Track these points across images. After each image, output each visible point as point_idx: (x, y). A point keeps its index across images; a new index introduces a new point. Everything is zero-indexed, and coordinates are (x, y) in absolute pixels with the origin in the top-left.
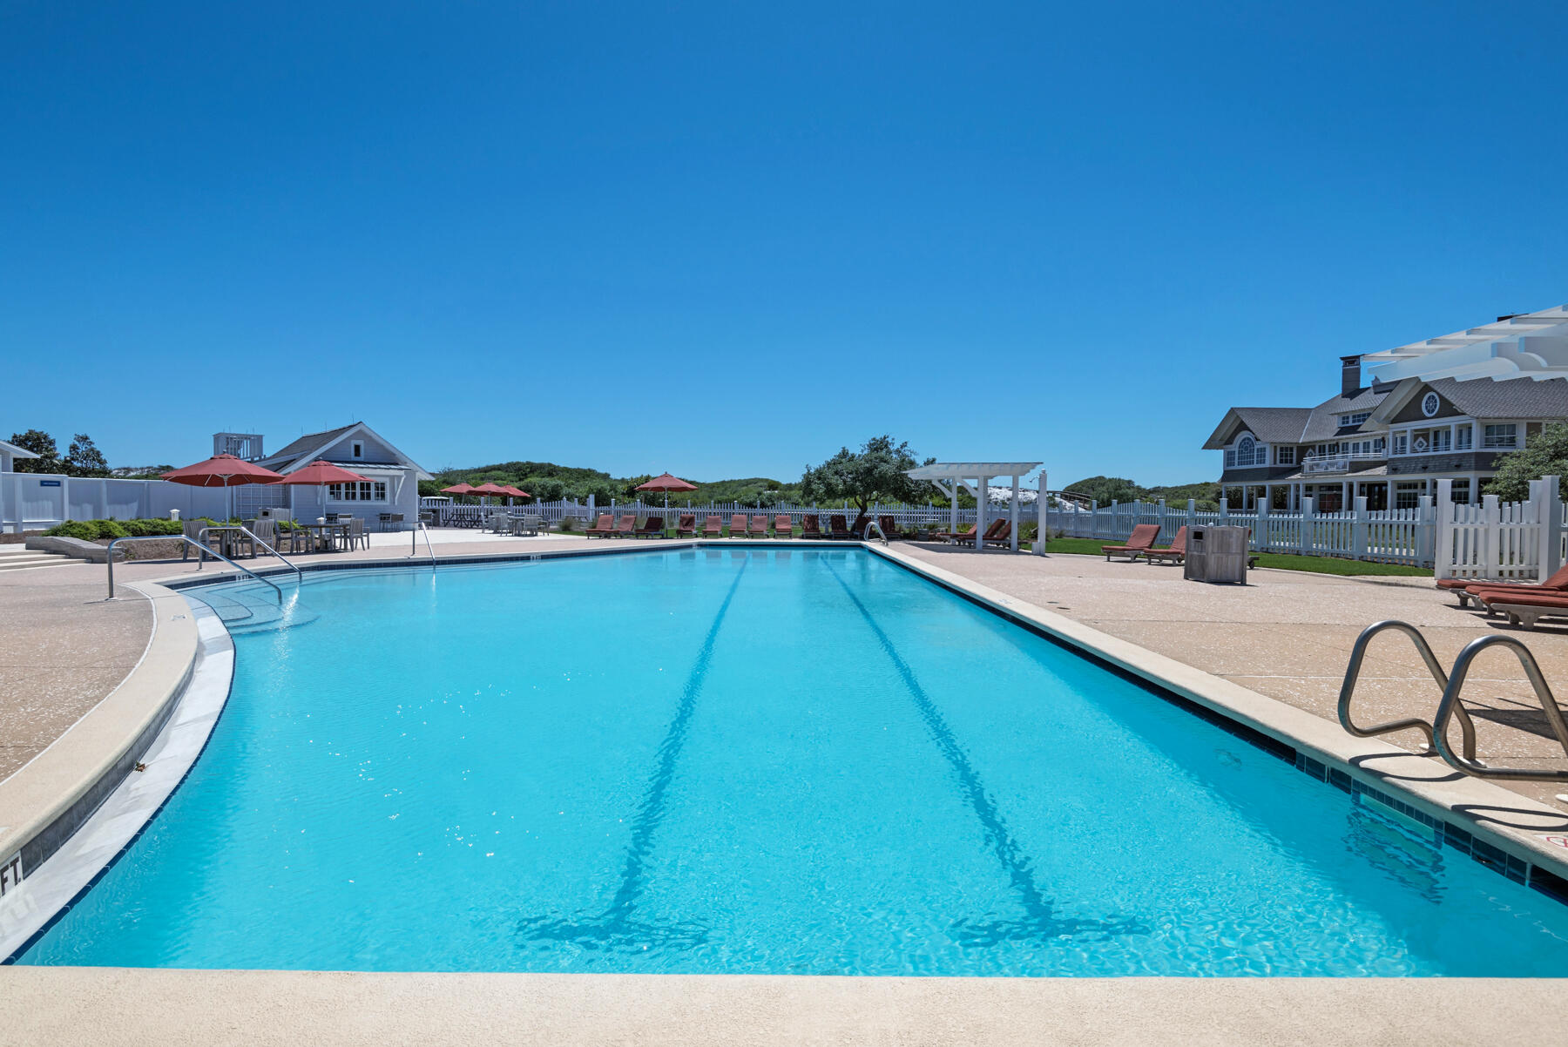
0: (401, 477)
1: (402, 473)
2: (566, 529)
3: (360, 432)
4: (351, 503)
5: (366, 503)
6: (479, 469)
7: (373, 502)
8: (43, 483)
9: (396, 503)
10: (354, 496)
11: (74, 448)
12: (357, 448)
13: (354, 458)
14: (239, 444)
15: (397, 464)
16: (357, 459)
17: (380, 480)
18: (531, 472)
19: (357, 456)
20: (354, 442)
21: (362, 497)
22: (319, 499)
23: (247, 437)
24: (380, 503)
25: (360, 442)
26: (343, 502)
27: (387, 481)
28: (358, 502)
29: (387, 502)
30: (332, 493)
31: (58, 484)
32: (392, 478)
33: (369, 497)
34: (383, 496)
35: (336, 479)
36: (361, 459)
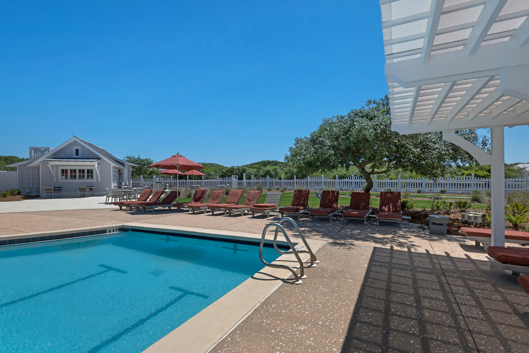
3: (76, 141)
4: (73, 181)
5: (82, 180)
7: (86, 180)
9: (99, 181)
10: (75, 177)
12: (77, 151)
13: (75, 156)
16: (77, 157)
17: (90, 168)
19: (77, 155)
20: (75, 148)
21: (80, 178)
22: (55, 179)
24: (90, 180)
25: (79, 148)
26: (69, 180)
27: (94, 168)
28: (77, 180)
29: (95, 180)
30: (62, 175)
33: (83, 178)
34: (92, 177)
35: (64, 168)
36: (80, 156)
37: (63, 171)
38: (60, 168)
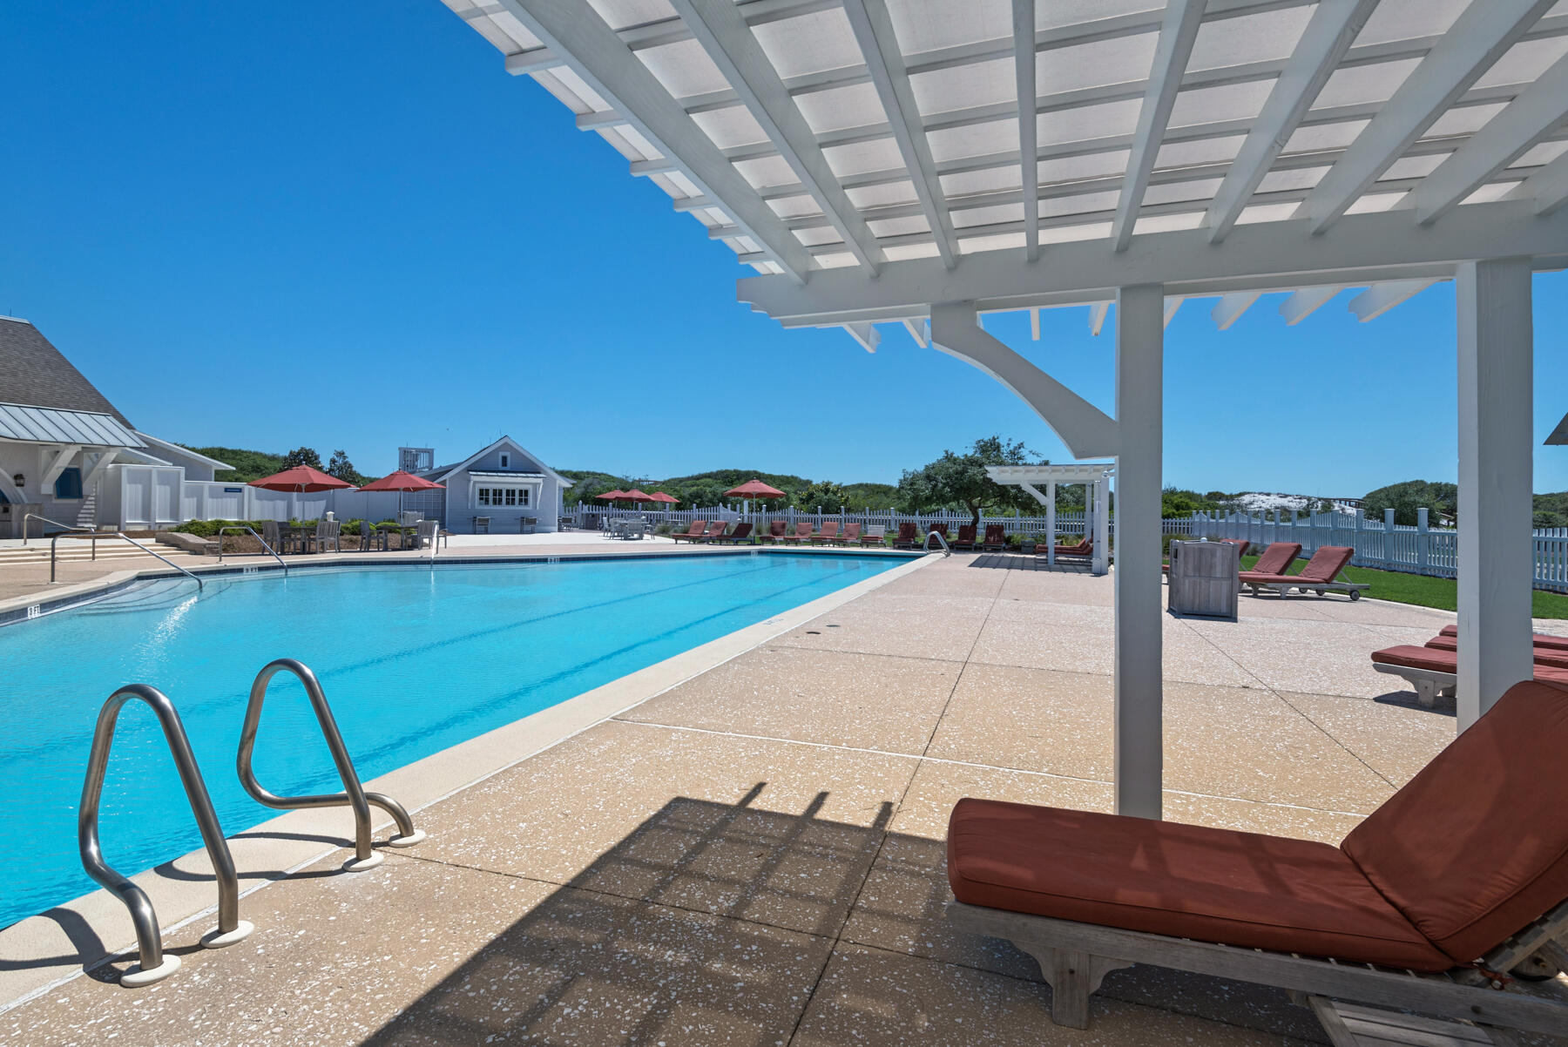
0: (539, 484)
1: (540, 480)
2: (664, 532)
3: (506, 444)
4: (497, 507)
5: (511, 507)
6: (692, 477)
7: (517, 507)
8: (226, 490)
9: (538, 508)
10: (500, 501)
11: (333, 461)
12: (504, 459)
13: (501, 468)
14: (416, 457)
15: (539, 473)
16: (504, 468)
17: (524, 487)
18: (738, 479)
19: (504, 466)
20: (502, 454)
21: (508, 503)
22: (469, 504)
23: (425, 451)
24: (523, 508)
25: (507, 454)
26: (491, 507)
27: (530, 488)
28: (504, 507)
29: (530, 507)
30: (481, 499)
31: (240, 490)
32: (535, 485)
33: (513, 503)
34: (526, 501)
35: (485, 486)
36: (508, 468)
37: (481, 491)
38: (479, 486)
